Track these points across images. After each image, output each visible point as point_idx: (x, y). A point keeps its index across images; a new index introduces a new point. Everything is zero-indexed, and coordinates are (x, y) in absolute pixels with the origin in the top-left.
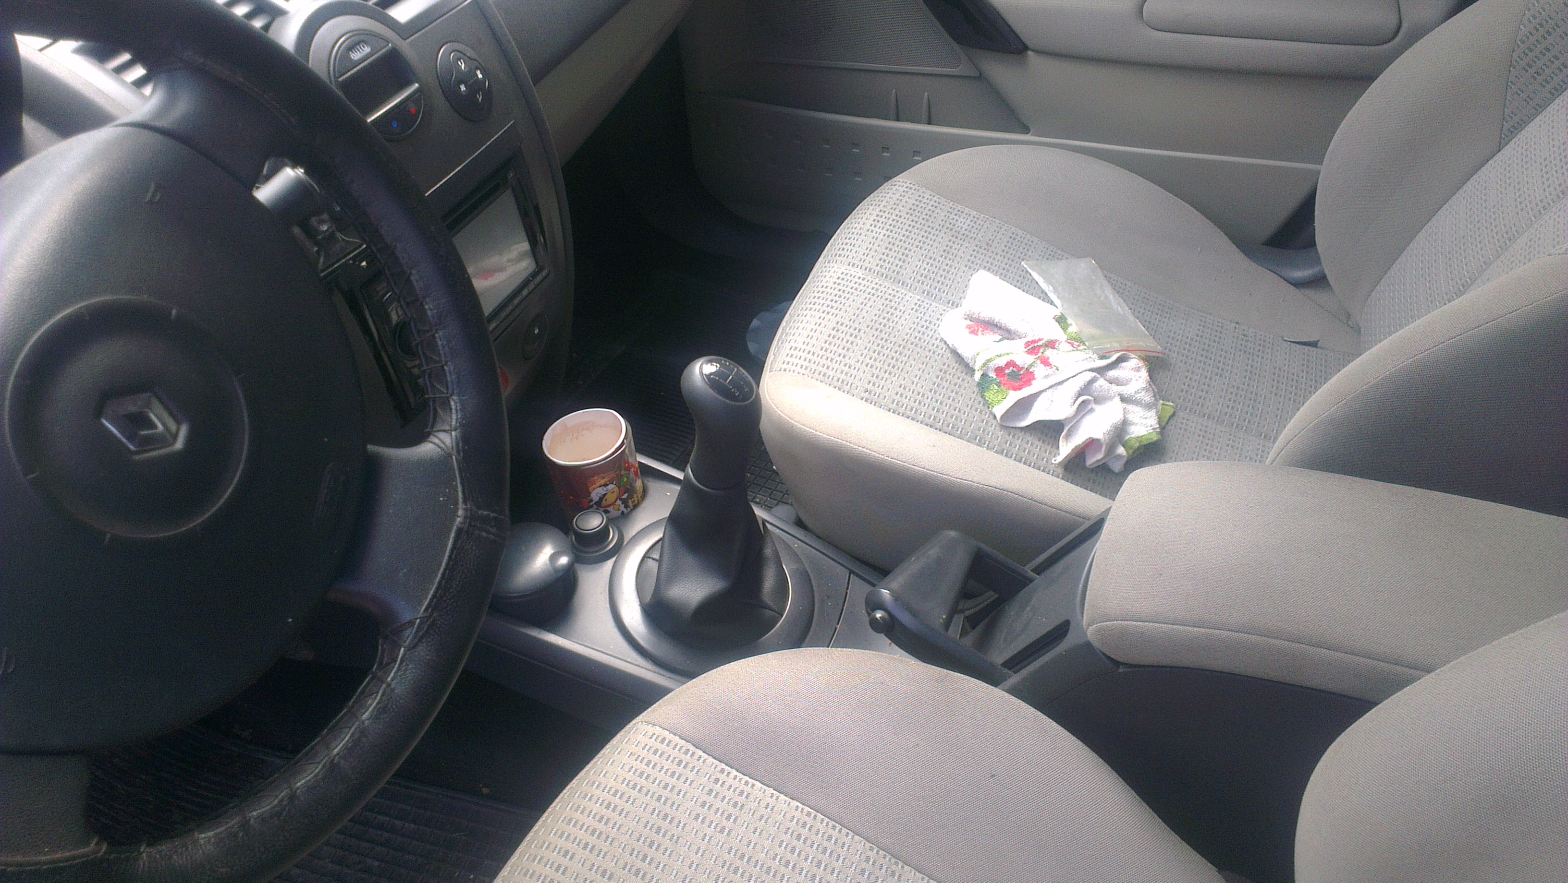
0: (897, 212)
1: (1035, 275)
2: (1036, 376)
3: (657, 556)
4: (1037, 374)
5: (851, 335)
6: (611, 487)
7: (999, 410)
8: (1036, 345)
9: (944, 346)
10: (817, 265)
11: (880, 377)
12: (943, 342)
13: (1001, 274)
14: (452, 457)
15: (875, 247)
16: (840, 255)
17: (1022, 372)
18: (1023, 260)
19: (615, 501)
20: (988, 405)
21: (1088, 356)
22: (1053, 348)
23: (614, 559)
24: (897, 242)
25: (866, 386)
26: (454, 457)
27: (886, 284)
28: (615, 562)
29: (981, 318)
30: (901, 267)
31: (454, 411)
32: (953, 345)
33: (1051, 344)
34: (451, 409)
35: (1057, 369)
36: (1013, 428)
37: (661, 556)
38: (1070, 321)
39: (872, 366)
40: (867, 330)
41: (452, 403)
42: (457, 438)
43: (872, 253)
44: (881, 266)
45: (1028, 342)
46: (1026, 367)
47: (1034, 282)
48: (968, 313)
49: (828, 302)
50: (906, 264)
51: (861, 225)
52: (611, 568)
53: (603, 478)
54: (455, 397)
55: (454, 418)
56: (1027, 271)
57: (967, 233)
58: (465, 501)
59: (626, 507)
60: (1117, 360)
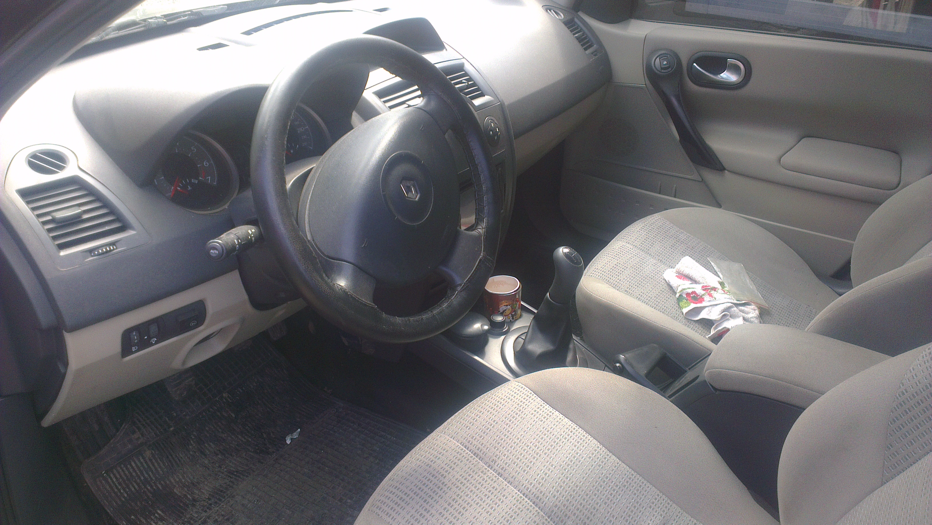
0: (652, 227)
1: (712, 264)
2: (705, 300)
3: (524, 338)
4: (705, 299)
5: (623, 269)
6: (509, 307)
7: (685, 310)
8: (707, 288)
9: (664, 282)
10: (612, 241)
11: (633, 287)
12: (664, 280)
13: (697, 260)
14: (481, 237)
15: (640, 238)
16: (623, 238)
17: (698, 297)
18: (708, 257)
19: (509, 315)
20: (680, 308)
21: (731, 297)
22: (715, 291)
23: (505, 336)
24: (650, 238)
25: (626, 289)
26: (482, 237)
27: (642, 253)
28: (505, 337)
29: (683, 274)
30: (650, 248)
31: (485, 223)
32: (668, 281)
33: (714, 289)
34: (484, 222)
35: (715, 299)
36: (690, 320)
37: (525, 338)
38: (726, 285)
39: (630, 282)
40: (630, 268)
41: (485, 220)
42: (484, 231)
43: (638, 240)
44: (641, 246)
45: (704, 286)
46: (701, 295)
47: (712, 266)
48: (678, 271)
49: (615, 254)
50: (652, 248)
51: (635, 229)
52: (503, 339)
53: (506, 302)
54: (486, 218)
55: (484, 225)
56: (709, 262)
57: (684, 241)
58: (484, 251)
59: (513, 319)
60: (744, 303)
